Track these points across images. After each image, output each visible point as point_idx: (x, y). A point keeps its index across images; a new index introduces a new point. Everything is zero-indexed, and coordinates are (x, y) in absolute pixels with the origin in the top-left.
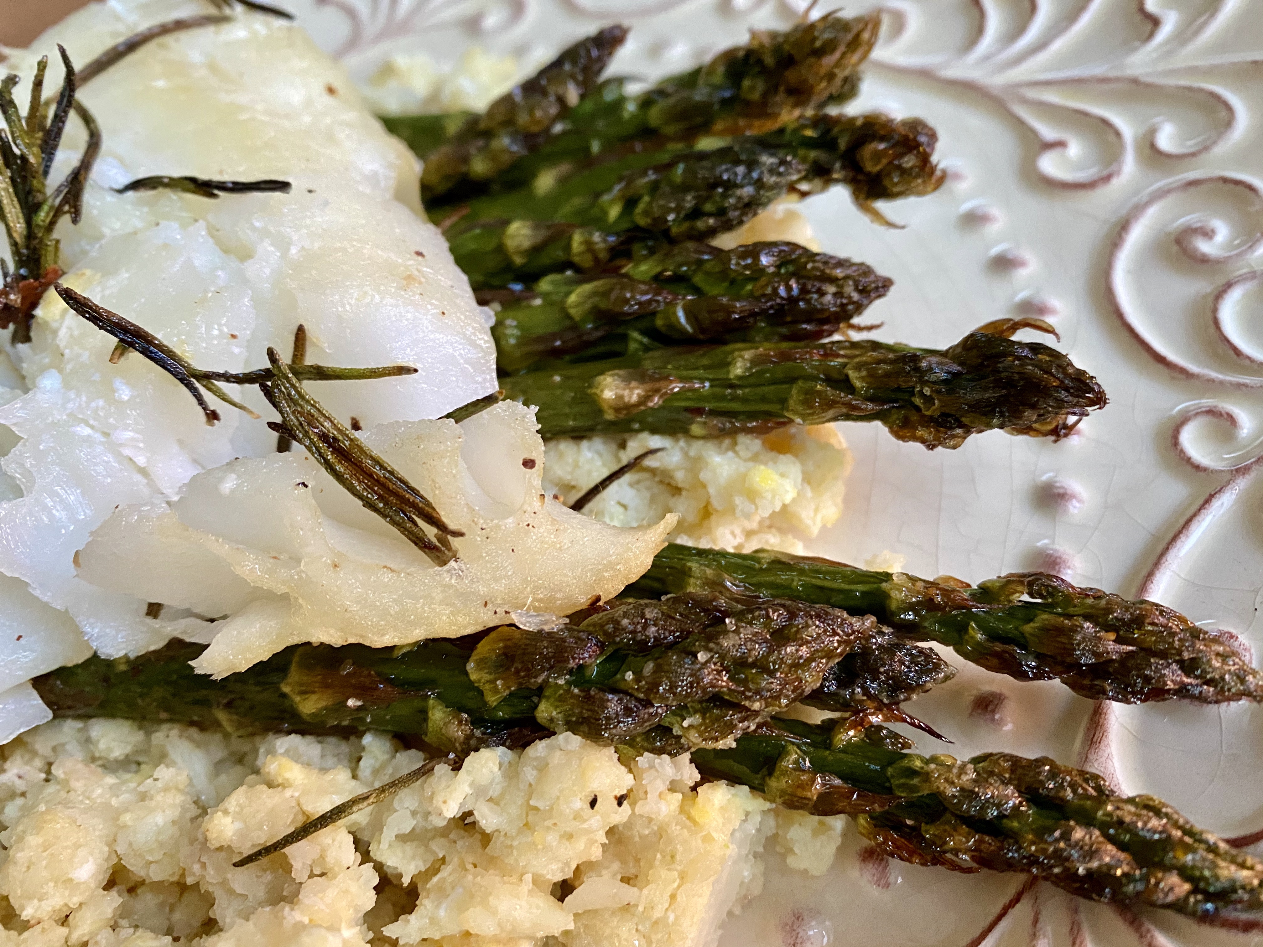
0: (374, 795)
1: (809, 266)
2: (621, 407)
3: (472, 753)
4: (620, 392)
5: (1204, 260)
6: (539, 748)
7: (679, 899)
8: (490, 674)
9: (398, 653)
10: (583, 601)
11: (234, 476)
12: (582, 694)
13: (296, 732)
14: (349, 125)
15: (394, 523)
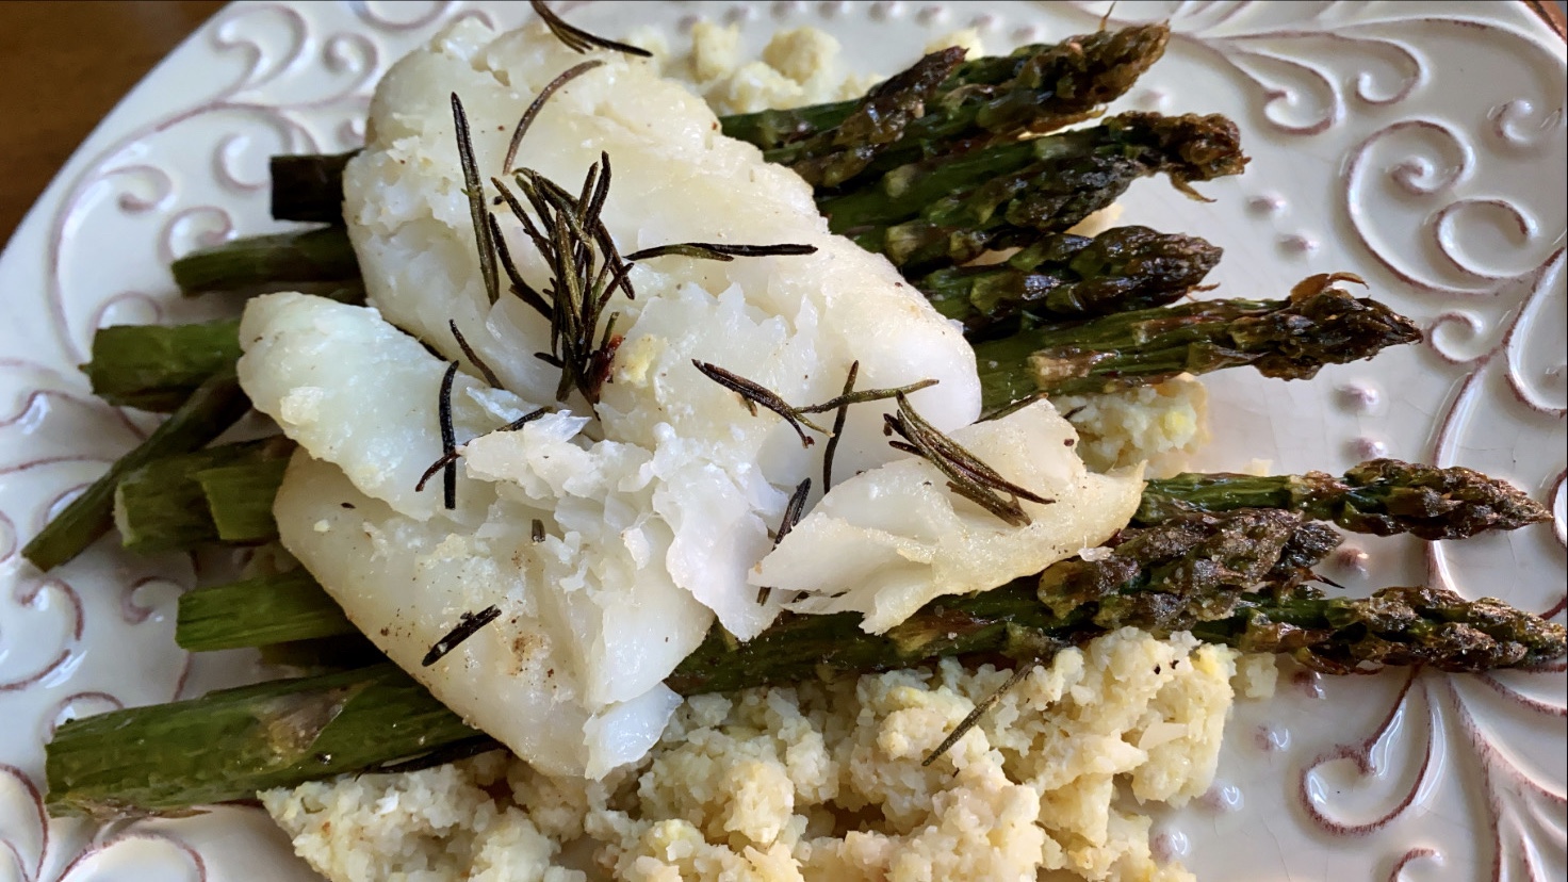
1: (1165, 246)
2: (1067, 379)
3: (1057, 653)
4: (1055, 369)
5: (1419, 193)
6: (1109, 641)
8: (1057, 597)
10: (1109, 534)
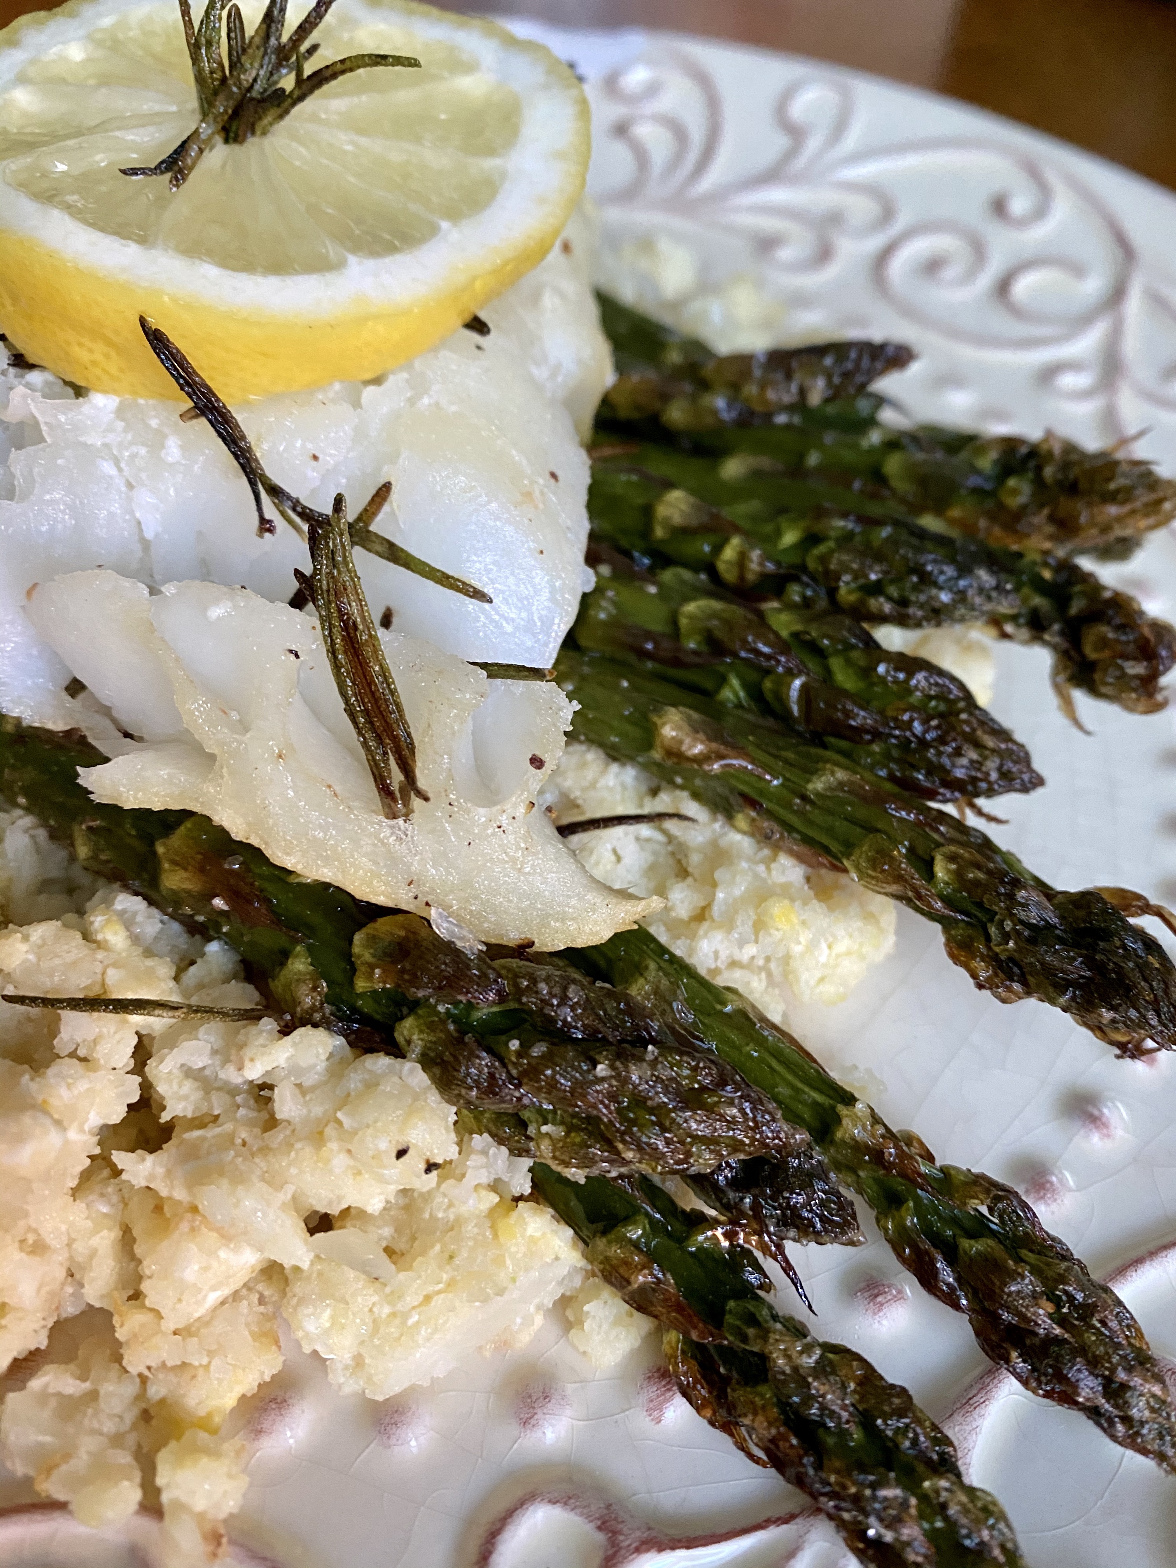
0: (185, 1010)
1: (964, 716)
2: (675, 754)
3: (309, 1026)
4: (681, 736)
6: (381, 1062)
7: (433, 1304)
8: (374, 956)
9: (293, 879)
10: (512, 937)
11: (229, 604)
12: (455, 1034)
13: (145, 898)
14: (562, 295)
15: (365, 744)
